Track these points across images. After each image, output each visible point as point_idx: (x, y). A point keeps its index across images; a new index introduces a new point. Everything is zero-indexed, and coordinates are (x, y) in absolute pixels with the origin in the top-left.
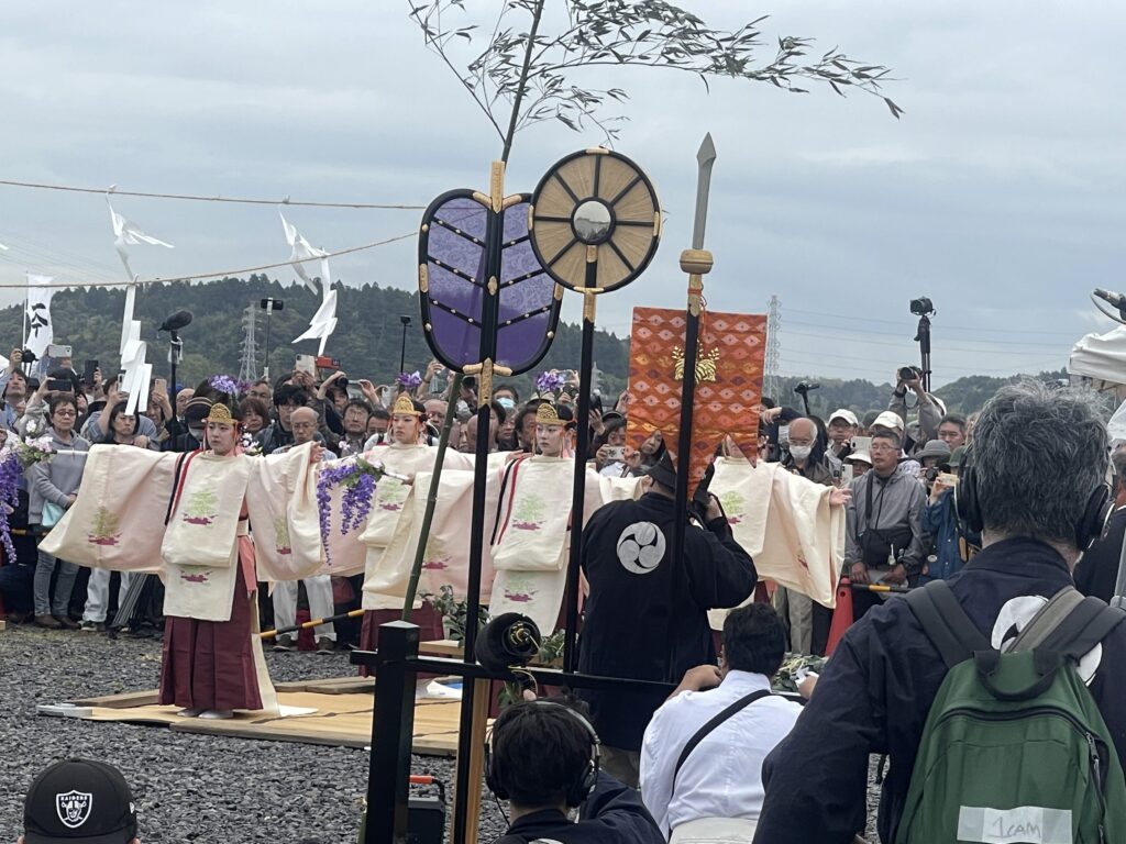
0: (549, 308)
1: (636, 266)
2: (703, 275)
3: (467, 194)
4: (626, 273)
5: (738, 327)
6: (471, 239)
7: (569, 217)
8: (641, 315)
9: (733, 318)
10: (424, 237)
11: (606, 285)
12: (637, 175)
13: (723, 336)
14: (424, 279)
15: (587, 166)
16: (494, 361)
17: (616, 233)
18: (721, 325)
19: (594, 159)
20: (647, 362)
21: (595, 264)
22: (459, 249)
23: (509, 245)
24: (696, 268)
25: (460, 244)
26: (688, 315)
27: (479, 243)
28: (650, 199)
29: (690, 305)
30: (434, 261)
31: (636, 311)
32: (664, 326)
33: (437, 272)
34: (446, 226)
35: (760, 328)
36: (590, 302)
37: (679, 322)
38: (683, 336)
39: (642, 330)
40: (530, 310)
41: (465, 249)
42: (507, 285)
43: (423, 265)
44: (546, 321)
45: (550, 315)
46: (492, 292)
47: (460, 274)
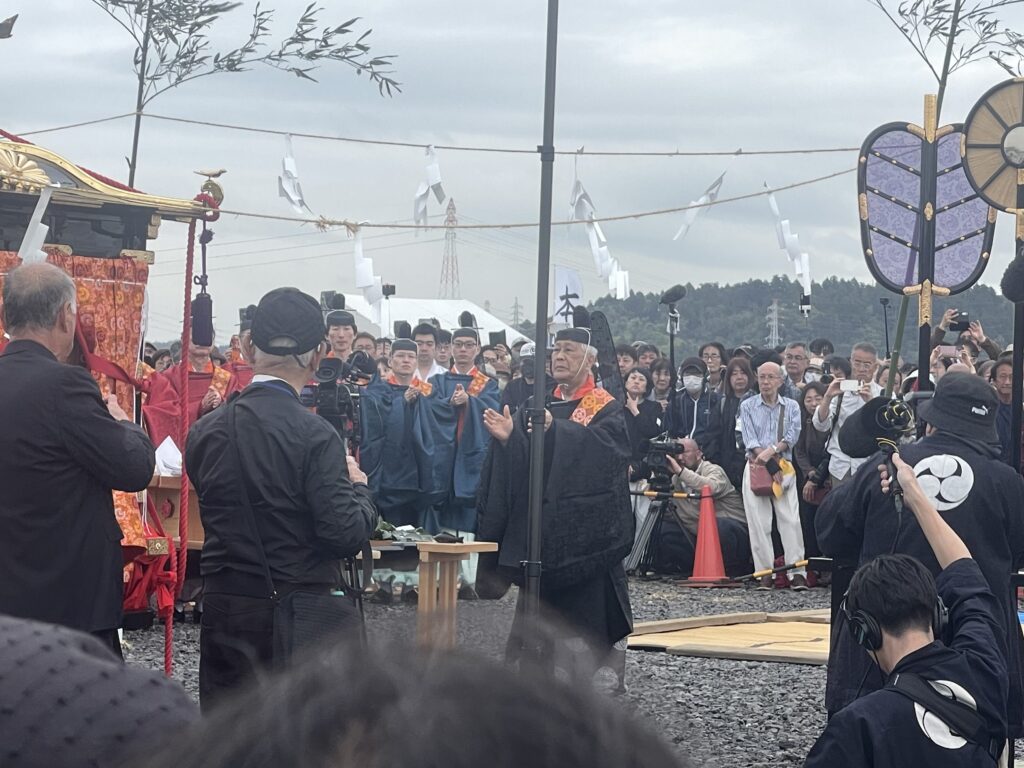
0: (983, 230)
3: (902, 127)
6: (906, 168)
7: (999, 143)
10: (862, 169)
14: (864, 208)
15: (1016, 93)
16: (932, 282)
19: (1021, 87)
22: (896, 179)
23: (943, 173)
25: (897, 173)
27: (915, 172)
30: (872, 190)
33: (877, 201)
34: (883, 157)
36: (1022, 223)
40: (965, 233)
41: (901, 178)
42: (943, 210)
43: (863, 195)
44: (981, 243)
45: (985, 237)
46: (929, 217)
47: (897, 202)
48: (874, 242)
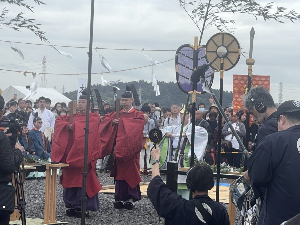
0: (211, 76)
1: (234, 63)
2: (252, 65)
3: (188, 46)
4: (231, 65)
5: (262, 79)
6: (189, 58)
7: (216, 51)
8: (235, 77)
9: (260, 77)
10: (177, 58)
11: (226, 69)
12: (234, 39)
13: (258, 82)
14: (177, 69)
15: (220, 37)
16: (196, 90)
17: (228, 55)
18: (257, 79)
19: (222, 35)
20: (237, 89)
21: (223, 63)
22: (186, 60)
23: (200, 59)
24: (250, 63)
26: (248, 76)
27: (192, 59)
28: (237, 45)
29: (249, 74)
30: (179, 64)
31: (234, 75)
32: (242, 79)
33: (180, 67)
34: (182, 54)
35: (268, 79)
36: (222, 74)
37: (246, 78)
38: (247, 82)
39: (236, 81)
41: (188, 60)
43: (177, 65)
44: (210, 79)
47: (186, 67)
48: (180, 79)
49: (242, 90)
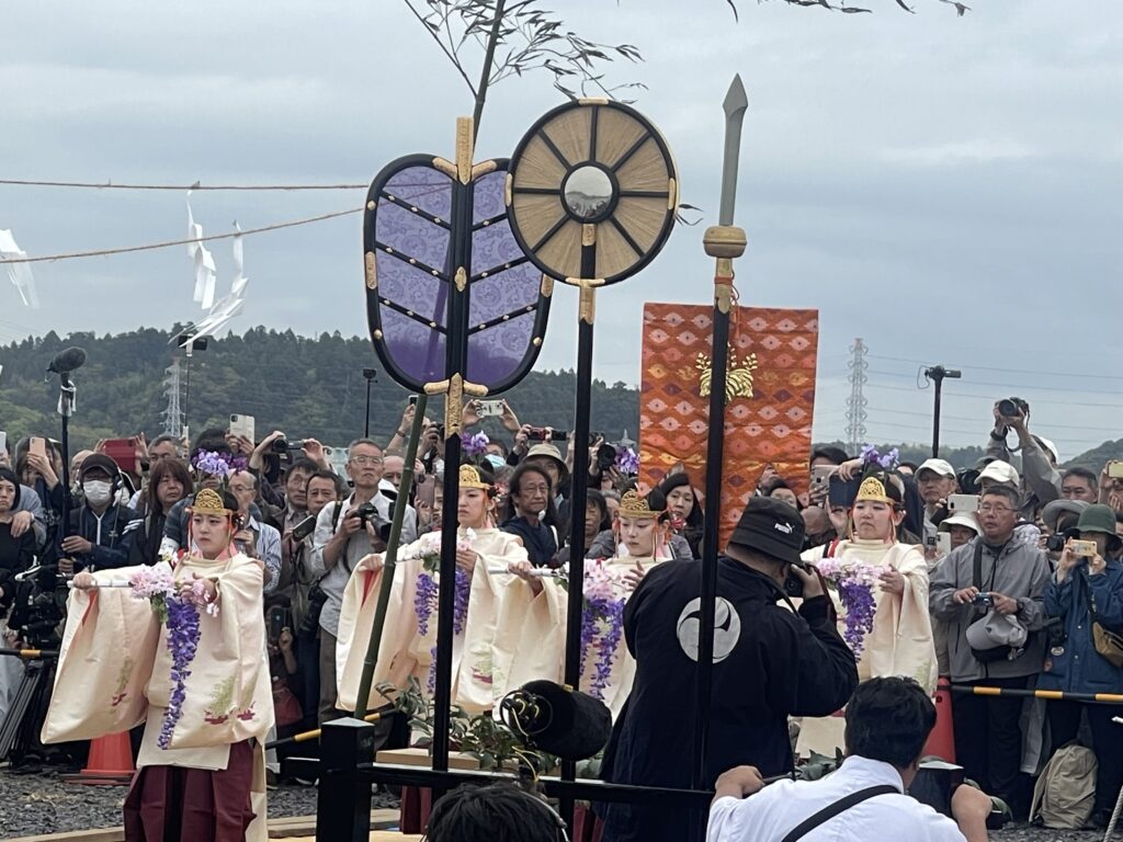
0: (535, 307)
1: (646, 249)
2: (734, 259)
3: (426, 161)
4: (634, 259)
5: (781, 326)
6: (431, 219)
7: (558, 187)
8: (654, 313)
9: (773, 315)
10: (371, 218)
11: (610, 275)
12: (645, 131)
13: (762, 338)
14: (372, 272)
15: (581, 119)
16: (464, 377)
17: (619, 207)
18: (757, 324)
19: (589, 111)
20: (663, 374)
21: (593, 248)
22: (416, 233)
23: (481, 226)
24: (724, 250)
25: (417, 225)
26: (714, 312)
27: (442, 224)
28: (663, 162)
29: (717, 299)
30: (383, 248)
31: (648, 307)
32: (686, 326)
33: (388, 263)
34: (398, 202)
35: (809, 326)
36: (587, 298)
37: (703, 322)
38: (710, 340)
39: (655, 333)
40: (510, 311)
41: (424, 232)
42: (480, 278)
43: (370, 254)
44: (532, 324)
45: (537, 316)
46: (461, 287)
47: (418, 265)
48: (385, 320)
49: (685, 378)
